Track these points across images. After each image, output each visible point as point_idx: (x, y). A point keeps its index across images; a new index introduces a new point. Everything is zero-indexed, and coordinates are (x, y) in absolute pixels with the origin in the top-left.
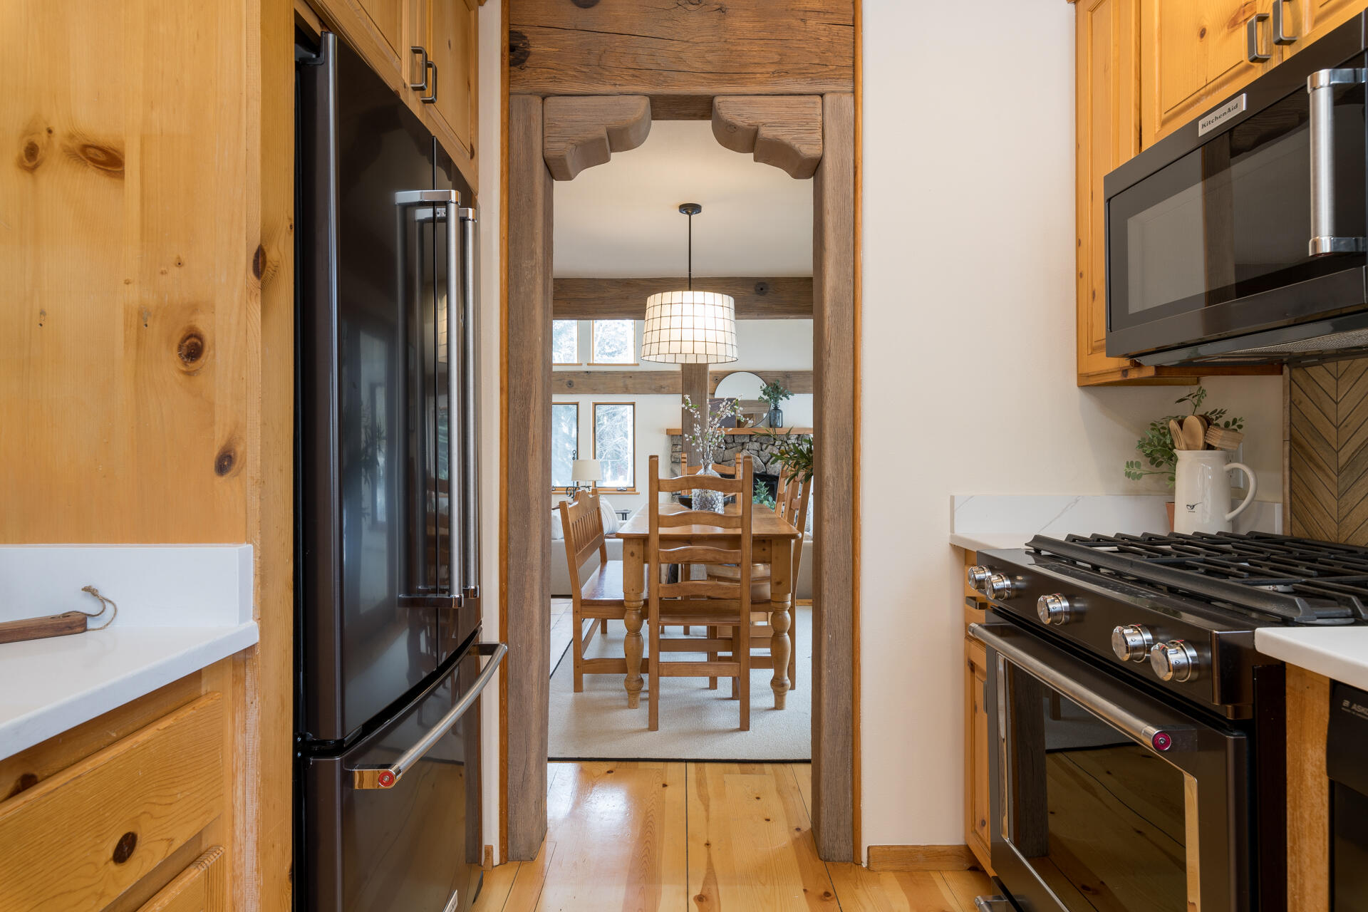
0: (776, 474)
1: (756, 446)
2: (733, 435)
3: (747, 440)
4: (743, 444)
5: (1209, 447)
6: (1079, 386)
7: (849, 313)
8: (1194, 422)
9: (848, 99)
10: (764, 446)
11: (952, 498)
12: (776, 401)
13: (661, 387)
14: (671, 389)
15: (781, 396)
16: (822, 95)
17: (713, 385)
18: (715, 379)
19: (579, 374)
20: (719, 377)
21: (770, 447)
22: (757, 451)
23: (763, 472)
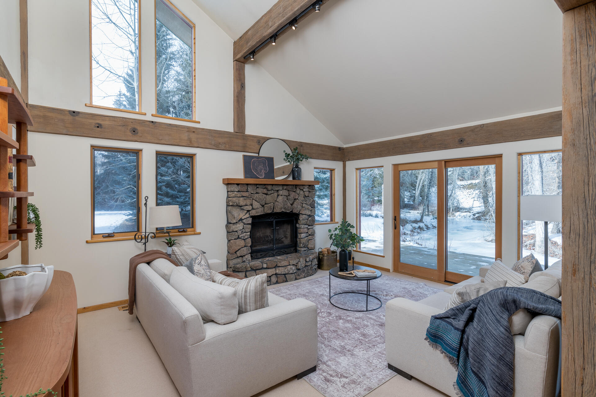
0: (297, 212)
1: (285, 192)
2: (272, 185)
3: (280, 188)
4: (278, 191)
10: (290, 193)
12: (298, 161)
13: (219, 143)
14: (227, 146)
15: (301, 159)
17: (258, 147)
18: (258, 142)
19: (144, 122)
20: (261, 141)
21: (294, 193)
22: (286, 196)
23: (291, 211)
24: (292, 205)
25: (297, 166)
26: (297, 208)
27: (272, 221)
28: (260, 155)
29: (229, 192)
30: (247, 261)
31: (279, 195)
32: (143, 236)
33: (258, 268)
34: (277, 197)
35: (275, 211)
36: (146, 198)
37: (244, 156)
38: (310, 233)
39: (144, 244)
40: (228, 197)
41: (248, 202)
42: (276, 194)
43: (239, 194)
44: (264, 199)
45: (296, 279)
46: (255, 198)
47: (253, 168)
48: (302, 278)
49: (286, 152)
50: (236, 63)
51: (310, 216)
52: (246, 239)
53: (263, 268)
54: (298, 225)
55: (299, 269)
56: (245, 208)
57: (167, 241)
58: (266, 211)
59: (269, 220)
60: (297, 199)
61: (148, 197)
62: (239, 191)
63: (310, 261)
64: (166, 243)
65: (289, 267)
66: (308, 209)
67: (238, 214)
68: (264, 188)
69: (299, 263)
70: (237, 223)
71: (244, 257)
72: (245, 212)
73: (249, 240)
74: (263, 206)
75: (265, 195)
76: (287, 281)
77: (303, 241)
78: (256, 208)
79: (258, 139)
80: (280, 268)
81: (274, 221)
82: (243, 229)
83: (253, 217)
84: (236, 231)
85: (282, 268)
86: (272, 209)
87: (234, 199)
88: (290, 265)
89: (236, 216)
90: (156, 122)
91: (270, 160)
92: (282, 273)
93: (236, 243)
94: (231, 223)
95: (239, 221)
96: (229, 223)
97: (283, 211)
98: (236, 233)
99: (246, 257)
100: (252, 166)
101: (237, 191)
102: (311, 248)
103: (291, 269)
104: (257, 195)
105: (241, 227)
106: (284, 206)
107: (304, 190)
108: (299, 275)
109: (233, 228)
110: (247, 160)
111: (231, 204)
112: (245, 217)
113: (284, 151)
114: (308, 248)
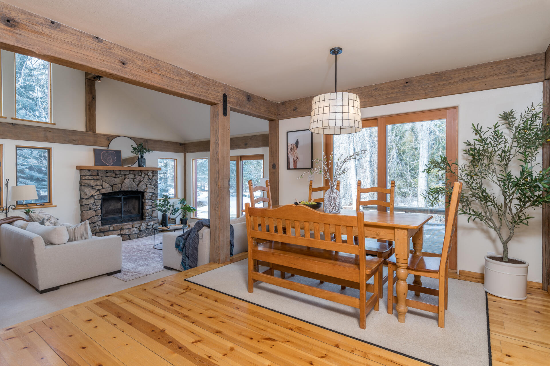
0: (143, 191)
1: (132, 176)
2: (120, 170)
3: (127, 173)
4: (125, 175)
10: (136, 176)
12: (142, 153)
13: (73, 140)
14: (80, 142)
15: (145, 151)
17: (107, 142)
18: (108, 139)
19: (5, 124)
20: (110, 138)
21: (139, 177)
22: (133, 179)
23: (136, 190)
24: (137, 185)
25: (142, 157)
26: (142, 187)
27: (121, 197)
28: (109, 149)
29: (82, 176)
30: (98, 226)
31: (126, 178)
32: (5, 208)
33: (105, 230)
34: (125, 179)
35: (122, 190)
36: (7, 180)
37: (95, 150)
38: (153, 206)
39: (5, 213)
40: (81, 179)
41: (99, 183)
42: (123, 177)
43: (90, 178)
44: (112, 181)
45: (138, 238)
46: (104, 180)
47: (102, 158)
48: (143, 237)
49: (133, 146)
50: (88, 80)
51: (153, 193)
52: (97, 210)
53: (110, 230)
54: (143, 200)
55: (141, 231)
56: (96, 187)
57: (25, 211)
58: (115, 190)
59: (118, 197)
60: (143, 181)
61: (9, 180)
62: (90, 175)
63: (151, 225)
64: (24, 212)
65: (132, 229)
66: (152, 188)
67: (89, 192)
68: (113, 173)
69: (141, 226)
70: (88, 198)
71: (95, 224)
72: (96, 190)
73: (100, 211)
74: (112, 186)
75: (114, 178)
76: (130, 239)
77: (147, 211)
78: (105, 187)
79: (108, 137)
80: (125, 230)
81: (123, 197)
82: (94, 202)
83: (103, 194)
84: (88, 205)
85: (126, 230)
86: (120, 188)
87: (86, 181)
88: (133, 228)
89: (87, 194)
90: (15, 124)
91: (119, 153)
92: (126, 234)
93: (87, 214)
94: (83, 199)
95: (91, 197)
96: (81, 199)
97: (129, 190)
98: (88, 206)
99: (97, 223)
100: (101, 156)
101: (88, 175)
102: (155, 216)
103: (134, 230)
104: (107, 178)
105: (92, 202)
106: (130, 186)
107: (149, 174)
108: (140, 235)
109: (85, 202)
110: (97, 153)
111: (83, 184)
112: (96, 194)
113: (132, 146)
114: (152, 217)
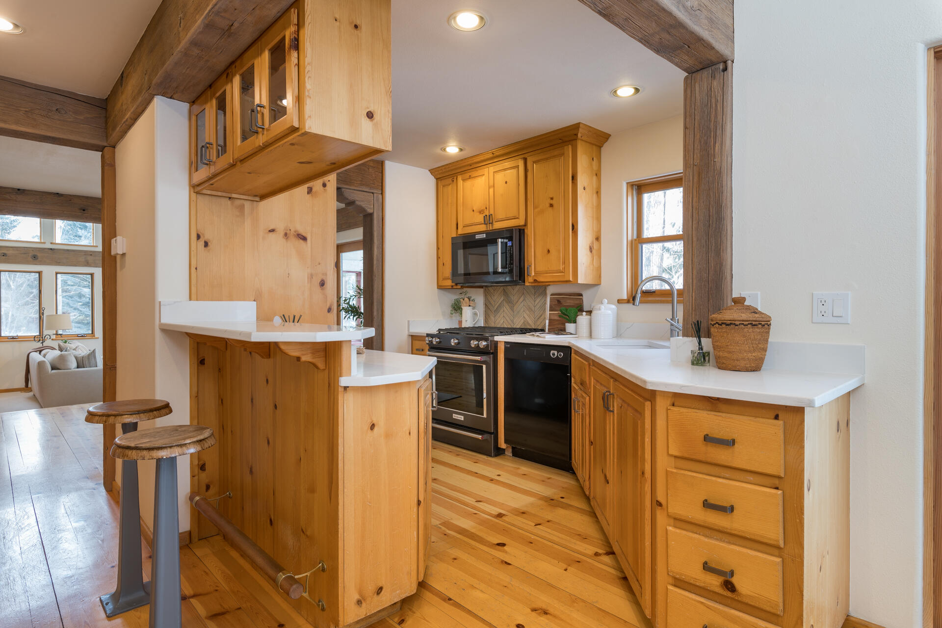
5: (470, 306)
6: (437, 288)
7: (381, 263)
8: (466, 299)
9: (380, 196)
11: (409, 321)
16: (373, 193)
19: (44, 250)
39: (41, 343)
90: (54, 249)
